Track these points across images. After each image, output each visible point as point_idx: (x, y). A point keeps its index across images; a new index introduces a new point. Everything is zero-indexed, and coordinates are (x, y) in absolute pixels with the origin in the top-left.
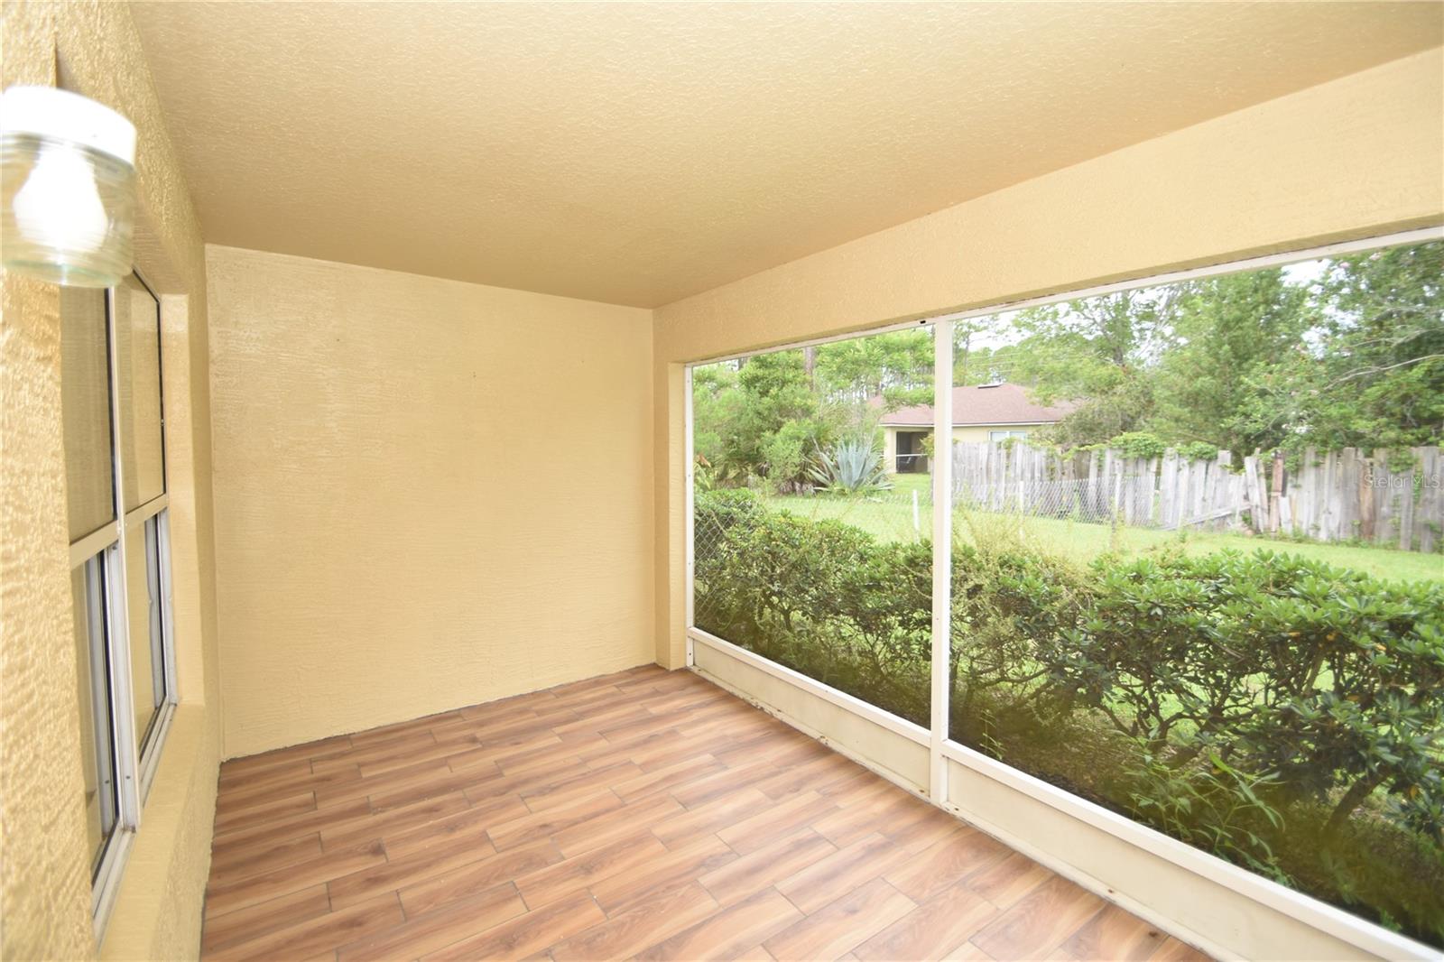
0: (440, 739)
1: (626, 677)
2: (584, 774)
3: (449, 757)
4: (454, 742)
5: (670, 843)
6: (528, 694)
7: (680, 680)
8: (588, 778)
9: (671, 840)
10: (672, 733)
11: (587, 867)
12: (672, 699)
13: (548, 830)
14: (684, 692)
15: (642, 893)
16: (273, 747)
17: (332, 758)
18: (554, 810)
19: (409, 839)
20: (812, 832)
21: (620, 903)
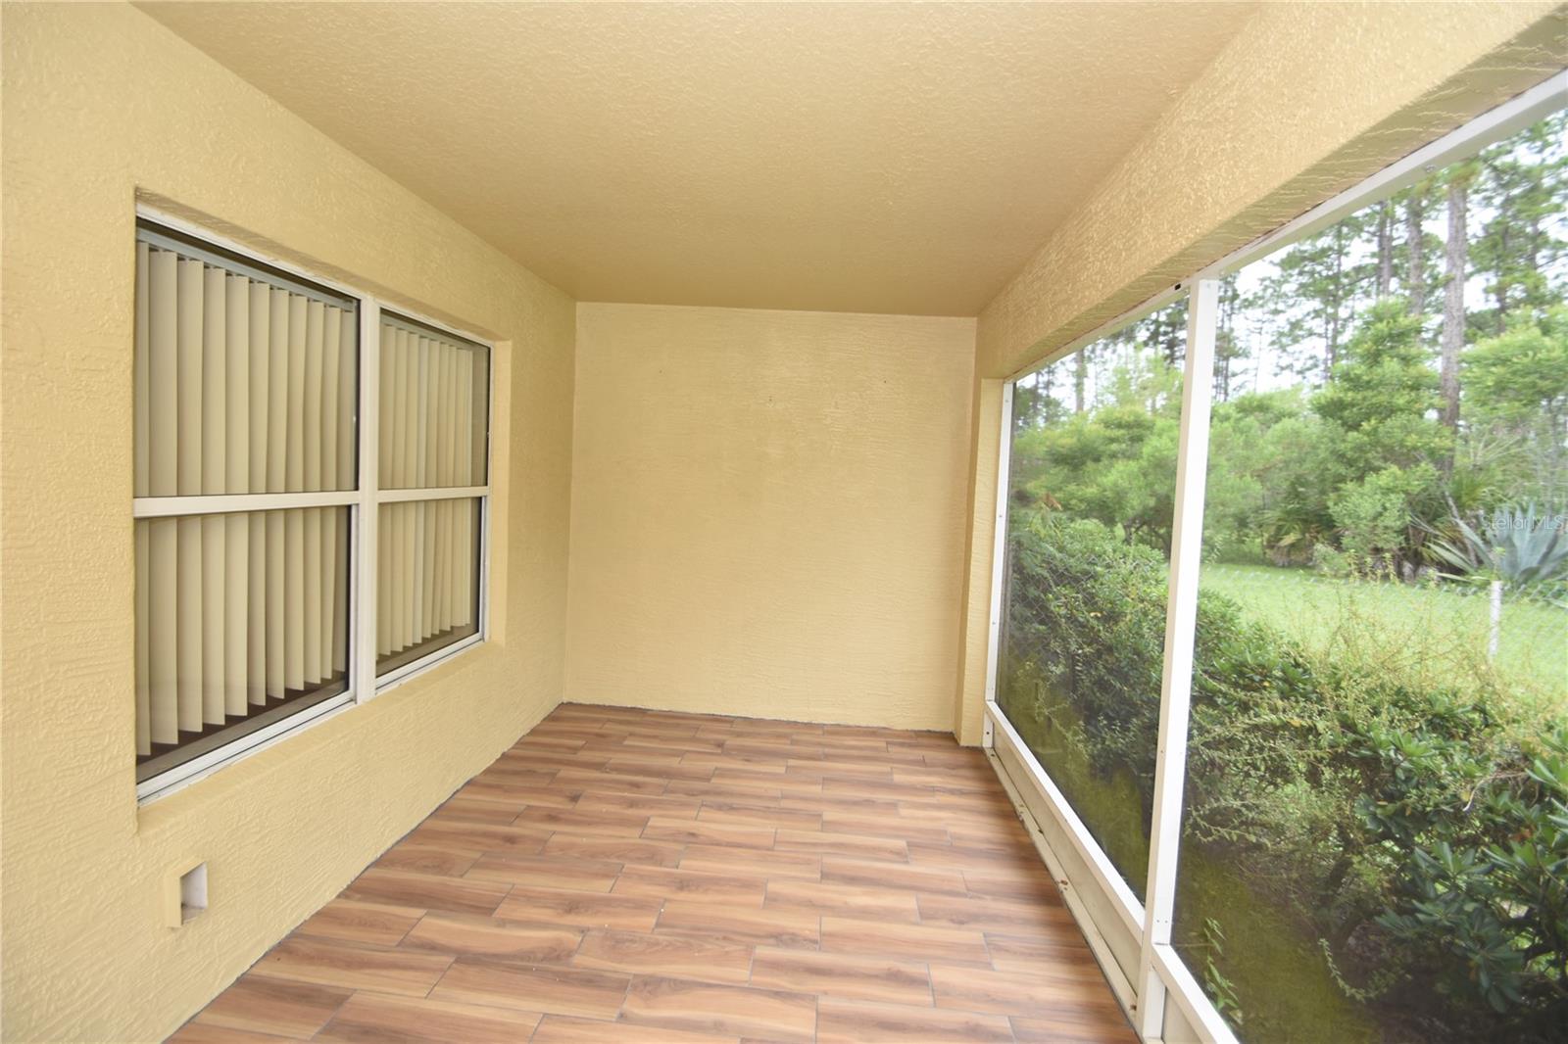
0: (700, 735)
1: (911, 737)
2: (769, 808)
3: (687, 751)
4: (706, 741)
5: (773, 901)
6: (802, 723)
7: (962, 758)
8: (766, 812)
9: (775, 900)
10: (893, 805)
11: (683, 884)
12: (929, 774)
13: (692, 839)
14: (954, 772)
15: (699, 929)
16: (596, 703)
17: (621, 722)
18: (713, 826)
19: (599, 799)
20: (927, 971)
21: (673, 927)
